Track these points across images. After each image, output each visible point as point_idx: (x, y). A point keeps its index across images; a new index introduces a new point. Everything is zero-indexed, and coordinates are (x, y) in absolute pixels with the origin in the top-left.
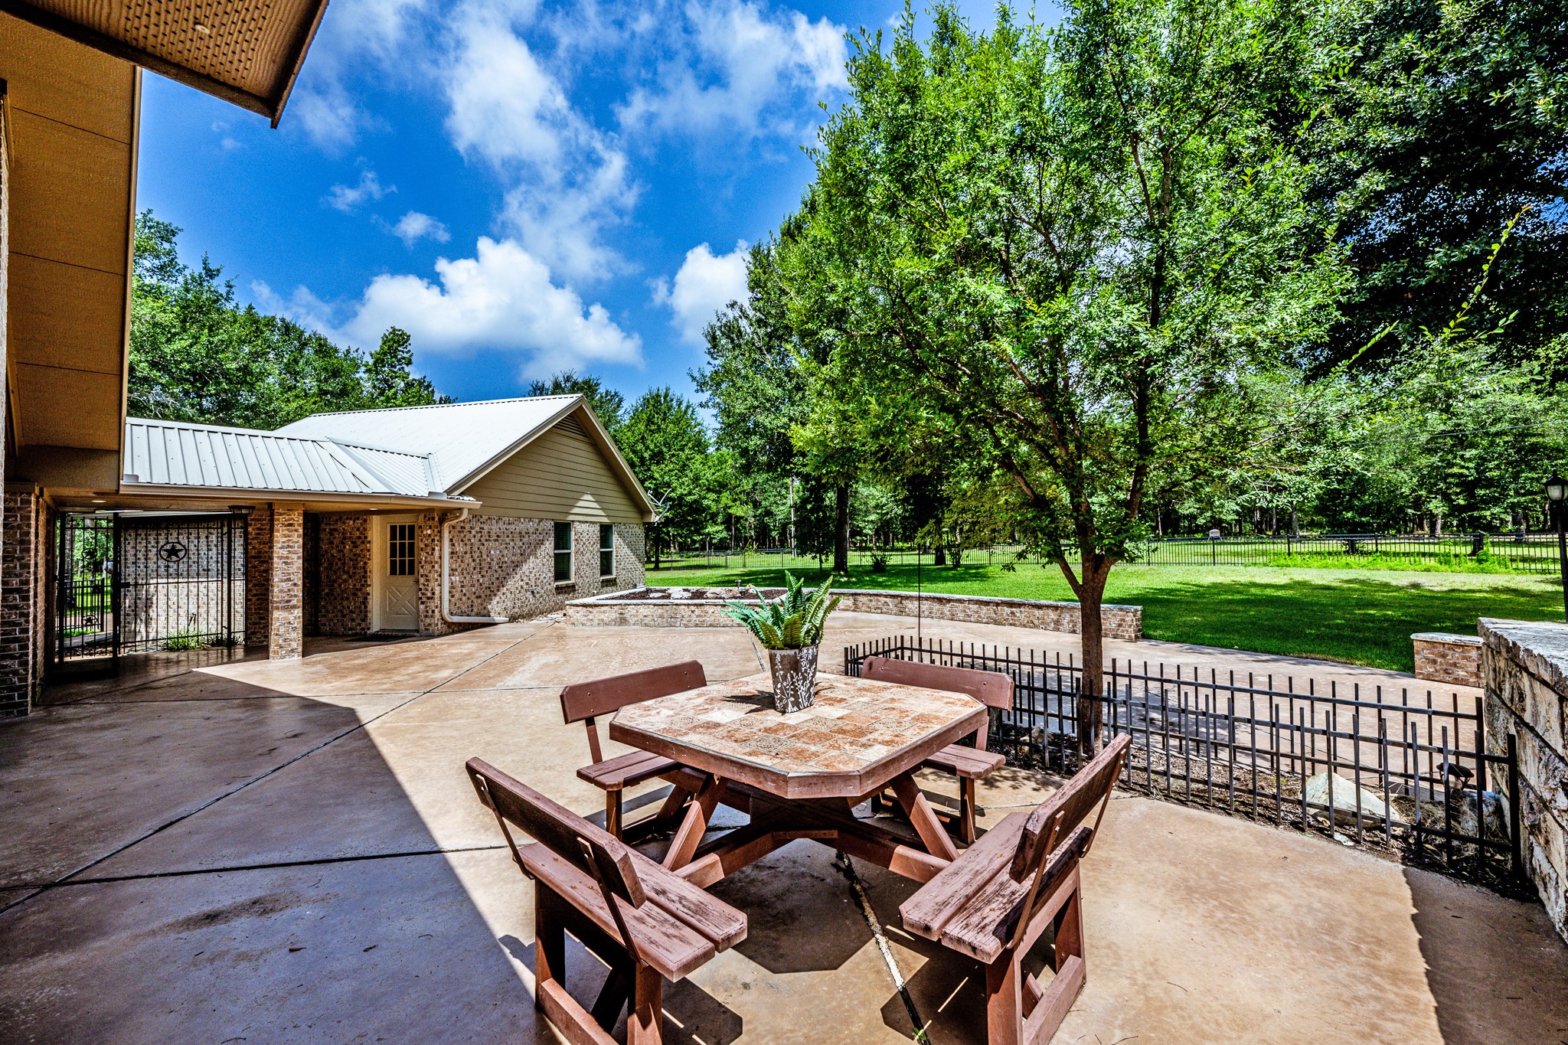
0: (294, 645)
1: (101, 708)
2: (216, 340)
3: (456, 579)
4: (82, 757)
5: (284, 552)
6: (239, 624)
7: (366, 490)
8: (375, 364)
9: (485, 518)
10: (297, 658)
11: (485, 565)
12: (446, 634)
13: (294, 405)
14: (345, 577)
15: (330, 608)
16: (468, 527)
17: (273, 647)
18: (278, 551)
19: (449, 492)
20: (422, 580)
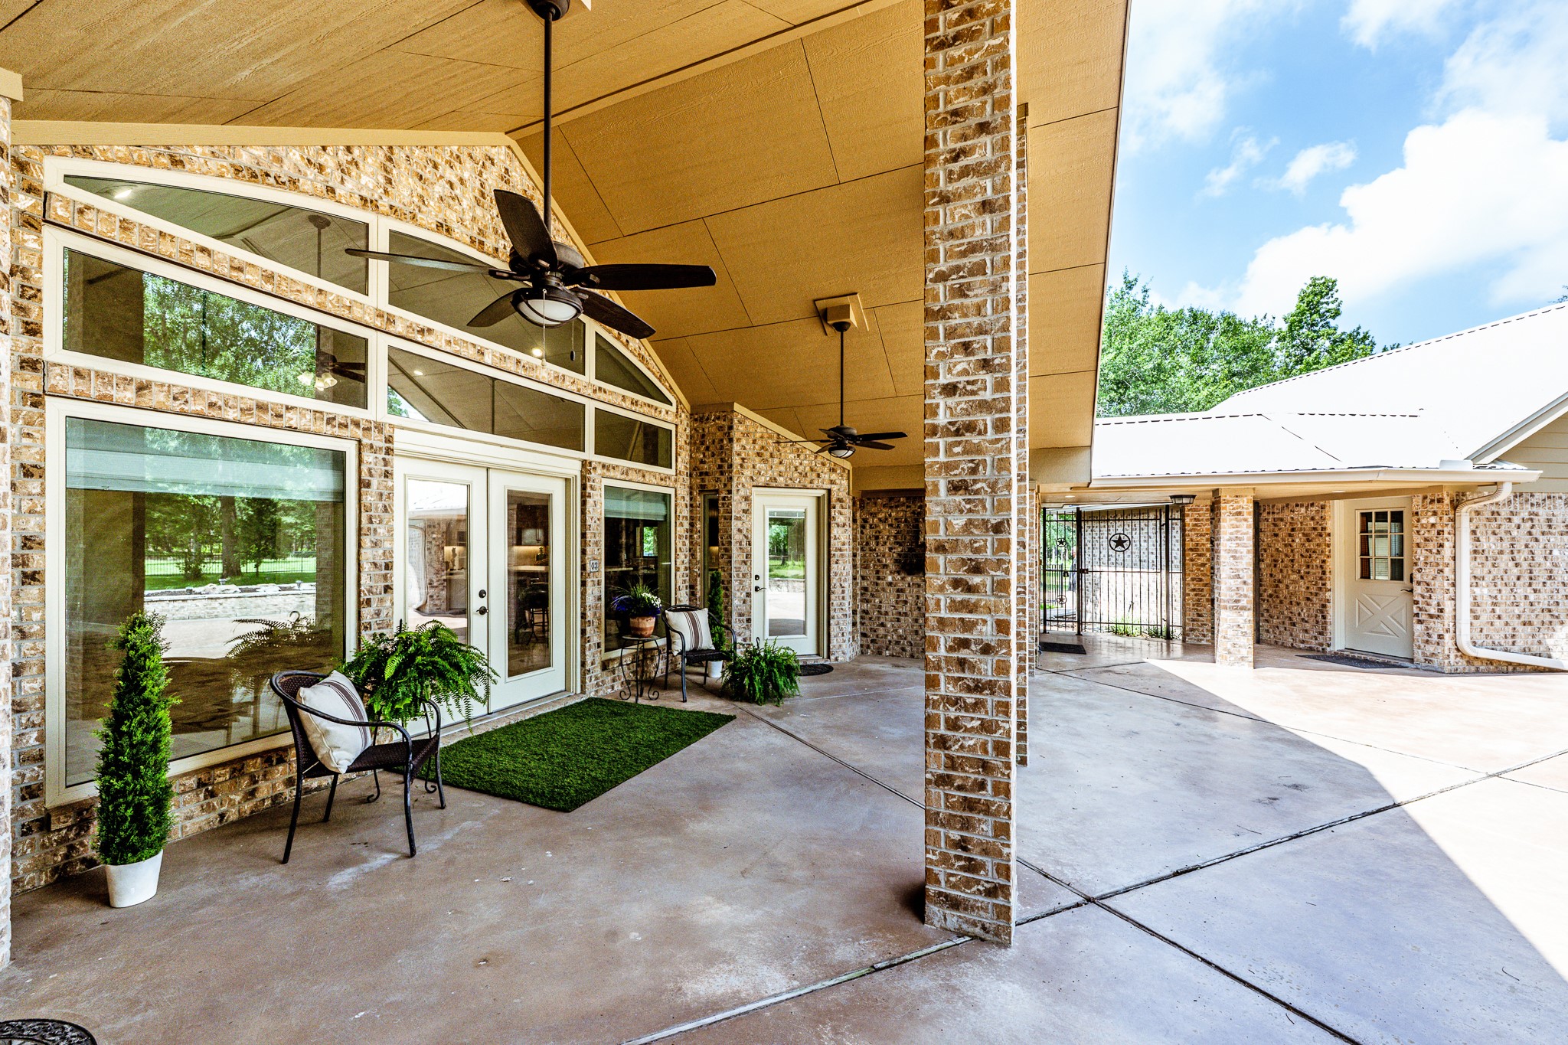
0: (1244, 652)
1: (1081, 684)
2: (1134, 346)
3: (1484, 592)
4: (1078, 735)
5: (1232, 545)
6: (1177, 618)
7: (1339, 466)
8: (1291, 329)
9: (1538, 498)
10: (1247, 668)
11: (1541, 574)
12: (1465, 674)
13: (1205, 393)
14: (1294, 577)
15: (1274, 612)
16: (1505, 512)
17: (1220, 651)
18: (1225, 544)
19: (1475, 457)
20: (1418, 590)
